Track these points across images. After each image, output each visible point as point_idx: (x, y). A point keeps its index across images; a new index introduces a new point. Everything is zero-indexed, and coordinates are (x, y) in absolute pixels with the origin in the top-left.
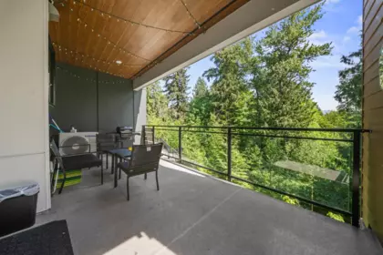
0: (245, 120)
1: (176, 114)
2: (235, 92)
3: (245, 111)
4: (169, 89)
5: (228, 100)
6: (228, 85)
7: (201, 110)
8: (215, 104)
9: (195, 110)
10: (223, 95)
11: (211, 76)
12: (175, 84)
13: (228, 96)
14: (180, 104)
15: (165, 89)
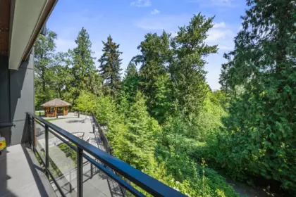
0: (163, 96)
1: (109, 90)
2: (156, 75)
3: (163, 90)
4: (103, 69)
5: (151, 81)
6: (151, 69)
7: (130, 88)
8: (141, 83)
9: (126, 88)
10: (147, 76)
11: (139, 61)
12: (109, 65)
13: (151, 77)
14: (114, 82)
15: (100, 69)
